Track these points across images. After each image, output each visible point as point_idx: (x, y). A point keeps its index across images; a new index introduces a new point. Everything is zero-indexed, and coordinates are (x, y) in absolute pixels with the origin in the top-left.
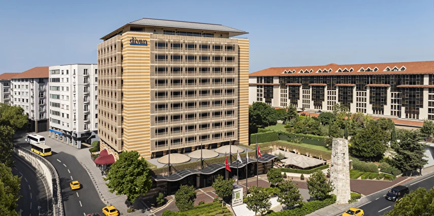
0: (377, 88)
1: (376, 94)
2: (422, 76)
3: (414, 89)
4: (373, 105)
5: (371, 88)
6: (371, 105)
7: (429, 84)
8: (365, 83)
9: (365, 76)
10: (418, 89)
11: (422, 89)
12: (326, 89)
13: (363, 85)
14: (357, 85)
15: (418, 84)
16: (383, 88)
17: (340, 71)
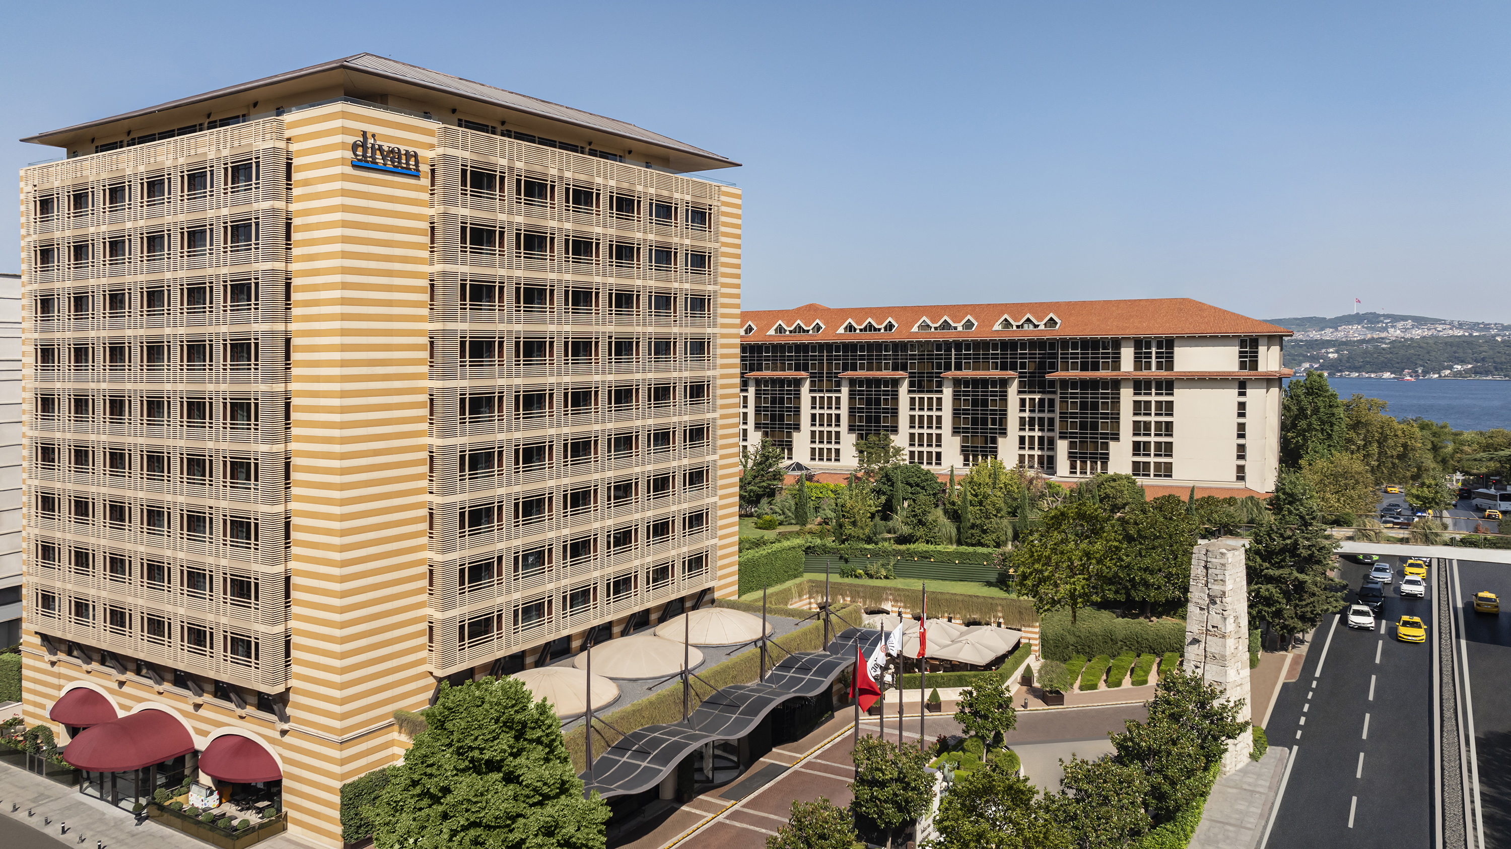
0: (975, 382)
1: (975, 403)
2: (1117, 344)
3: (1094, 384)
4: (965, 439)
5: (957, 382)
6: (957, 440)
7: (1136, 369)
8: (939, 366)
9: (939, 346)
10: (1105, 383)
11: (1116, 384)
12: (805, 389)
13: (930, 376)
14: (912, 375)
15: (1106, 367)
16: (994, 382)
17: (850, 328)
